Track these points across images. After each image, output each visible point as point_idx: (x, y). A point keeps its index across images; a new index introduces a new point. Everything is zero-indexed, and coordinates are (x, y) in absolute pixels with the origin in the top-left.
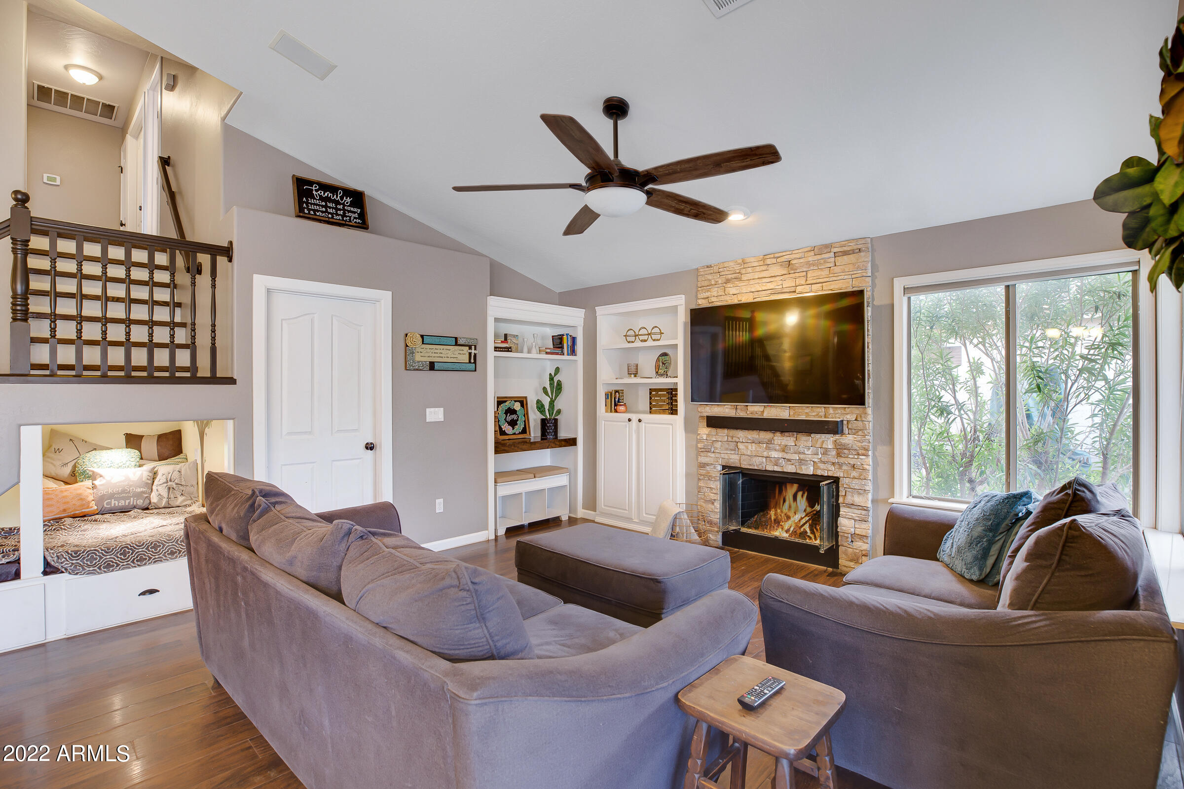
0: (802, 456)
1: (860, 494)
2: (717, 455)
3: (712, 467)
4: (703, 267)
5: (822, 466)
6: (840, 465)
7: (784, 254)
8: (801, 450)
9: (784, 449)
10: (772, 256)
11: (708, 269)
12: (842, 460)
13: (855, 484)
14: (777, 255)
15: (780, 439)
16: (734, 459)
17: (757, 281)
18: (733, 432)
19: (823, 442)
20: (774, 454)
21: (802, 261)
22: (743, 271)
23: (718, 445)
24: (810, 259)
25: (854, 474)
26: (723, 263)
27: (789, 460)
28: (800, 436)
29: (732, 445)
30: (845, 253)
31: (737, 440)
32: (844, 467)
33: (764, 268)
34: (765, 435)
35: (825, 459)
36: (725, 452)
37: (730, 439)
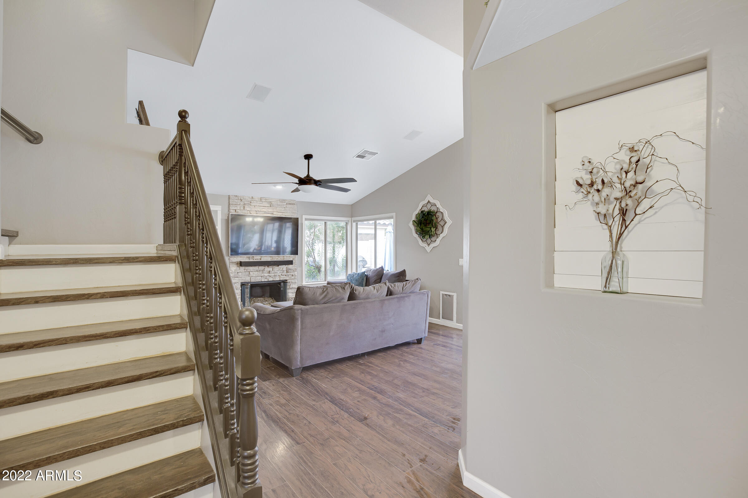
0: (275, 274)
1: (294, 284)
2: (239, 278)
3: (238, 284)
4: (233, 196)
5: (282, 277)
6: (288, 275)
7: (269, 199)
8: (276, 272)
9: (269, 272)
10: (265, 199)
11: (235, 197)
12: (288, 274)
13: (293, 281)
14: (267, 199)
15: (267, 269)
16: (247, 279)
17: (259, 207)
18: (247, 268)
19: (283, 268)
20: (266, 275)
21: (275, 203)
22: (252, 202)
23: (240, 274)
24: (279, 203)
25: (293, 278)
26: (243, 196)
27: (270, 276)
28: (274, 266)
29: (247, 273)
30: (290, 204)
31: (250, 271)
32: (289, 276)
33: (261, 202)
34: (261, 268)
35: (283, 274)
36: (244, 276)
37: (246, 271)
